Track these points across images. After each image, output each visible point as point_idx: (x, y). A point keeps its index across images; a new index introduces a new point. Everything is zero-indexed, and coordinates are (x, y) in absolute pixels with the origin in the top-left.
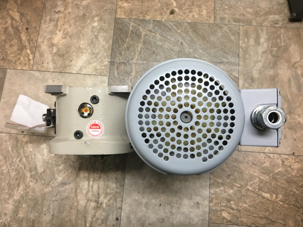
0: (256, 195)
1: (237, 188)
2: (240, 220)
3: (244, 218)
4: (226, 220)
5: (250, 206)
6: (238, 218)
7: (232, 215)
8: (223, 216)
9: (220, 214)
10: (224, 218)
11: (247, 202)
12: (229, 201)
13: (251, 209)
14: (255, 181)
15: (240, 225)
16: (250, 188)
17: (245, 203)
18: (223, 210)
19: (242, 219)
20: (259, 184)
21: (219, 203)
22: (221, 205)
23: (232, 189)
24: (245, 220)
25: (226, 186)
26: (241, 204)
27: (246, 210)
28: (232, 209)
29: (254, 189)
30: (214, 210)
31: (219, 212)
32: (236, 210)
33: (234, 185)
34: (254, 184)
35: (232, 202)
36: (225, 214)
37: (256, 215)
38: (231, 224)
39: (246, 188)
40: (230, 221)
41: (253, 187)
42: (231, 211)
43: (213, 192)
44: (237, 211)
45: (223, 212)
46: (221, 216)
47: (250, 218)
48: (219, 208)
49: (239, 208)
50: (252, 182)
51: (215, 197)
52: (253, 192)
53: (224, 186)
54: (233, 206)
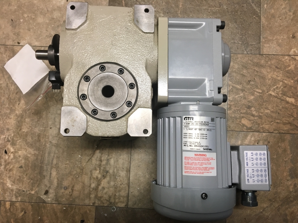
0: (279, 101)
1: (258, 94)
2: (261, 126)
3: (266, 124)
4: (246, 127)
5: (272, 112)
6: (259, 124)
7: (252, 122)
8: (242, 123)
9: (239, 122)
10: (244, 125)
11: (270, 108)
12: (249, 107)
13: (274, 115)
14: (278, 86)
15: (261, 131)
16: (273, 94)
17: (267, 108)
18: (243, 117)
19: (263, 126)
20: (282, 88)
21: (239, 110)
22: (241, 112)
23: (253, 95)
24: (267, 127)
25: (246, 92)
26: (262, 110)
27: (268, 116)
28: (253, 116)
29: (277, 94)
30: (233, 117)
31: (238, 119)
32: (257, 116)
33: (255, 91)
34: (277, 89)
35: (253, 109)
36: (245, 122)
37: (278, 121)
38: (252, 131)
39: (267, 94)
40: (250, 128)
41: (275, 92)
42: (252, 118)
43: (232, 99)
44: (258, 118)
45: (242, 119)
46: (240, 123)
47: (273, 124)
48: (239, 116)
49: (260, 114)
50: (275, 87)
51: (233, 104)
52: (276, 97)
53: (244, 92)
54: (254, 113)
